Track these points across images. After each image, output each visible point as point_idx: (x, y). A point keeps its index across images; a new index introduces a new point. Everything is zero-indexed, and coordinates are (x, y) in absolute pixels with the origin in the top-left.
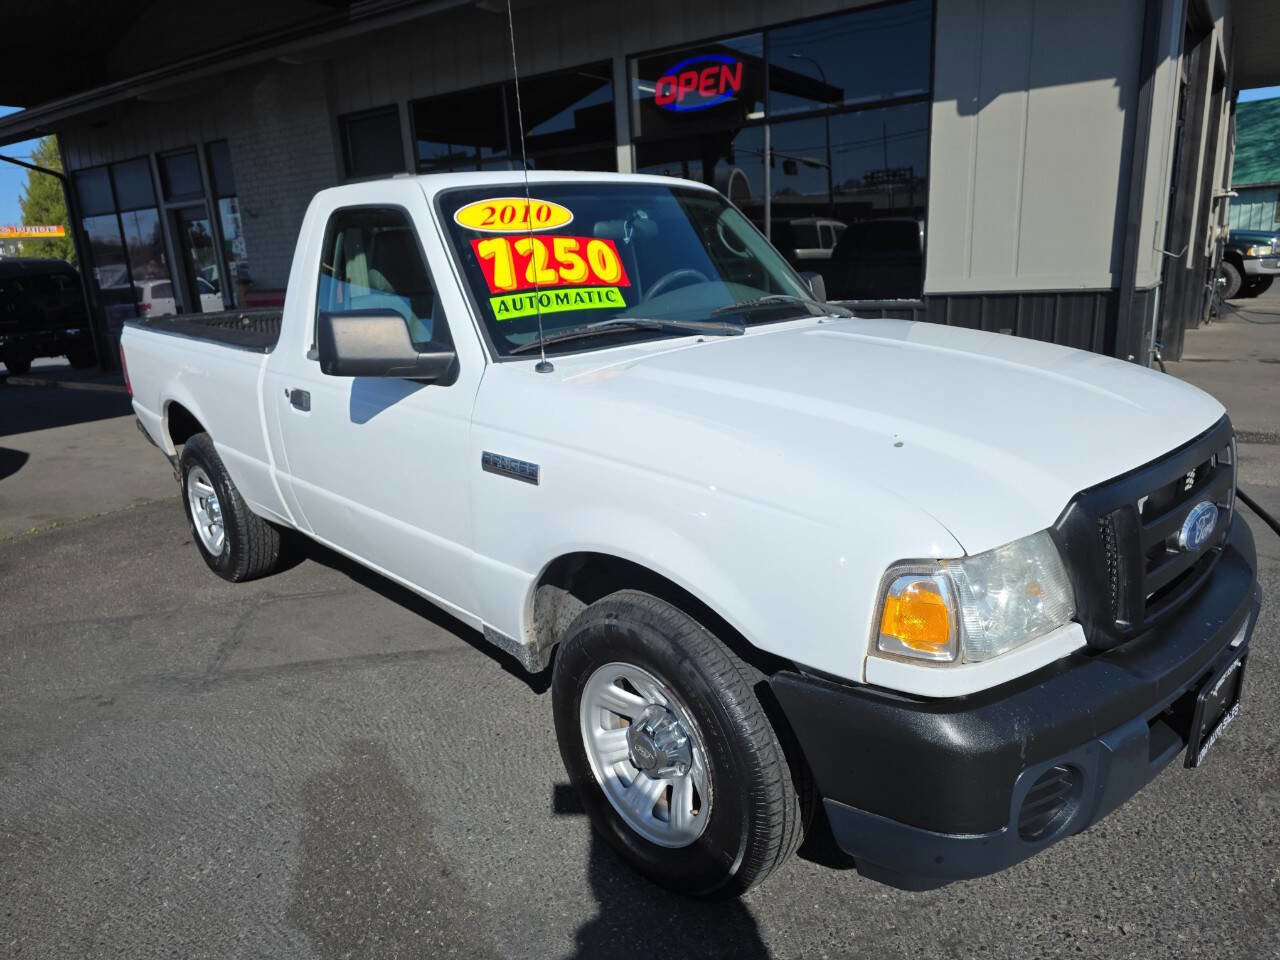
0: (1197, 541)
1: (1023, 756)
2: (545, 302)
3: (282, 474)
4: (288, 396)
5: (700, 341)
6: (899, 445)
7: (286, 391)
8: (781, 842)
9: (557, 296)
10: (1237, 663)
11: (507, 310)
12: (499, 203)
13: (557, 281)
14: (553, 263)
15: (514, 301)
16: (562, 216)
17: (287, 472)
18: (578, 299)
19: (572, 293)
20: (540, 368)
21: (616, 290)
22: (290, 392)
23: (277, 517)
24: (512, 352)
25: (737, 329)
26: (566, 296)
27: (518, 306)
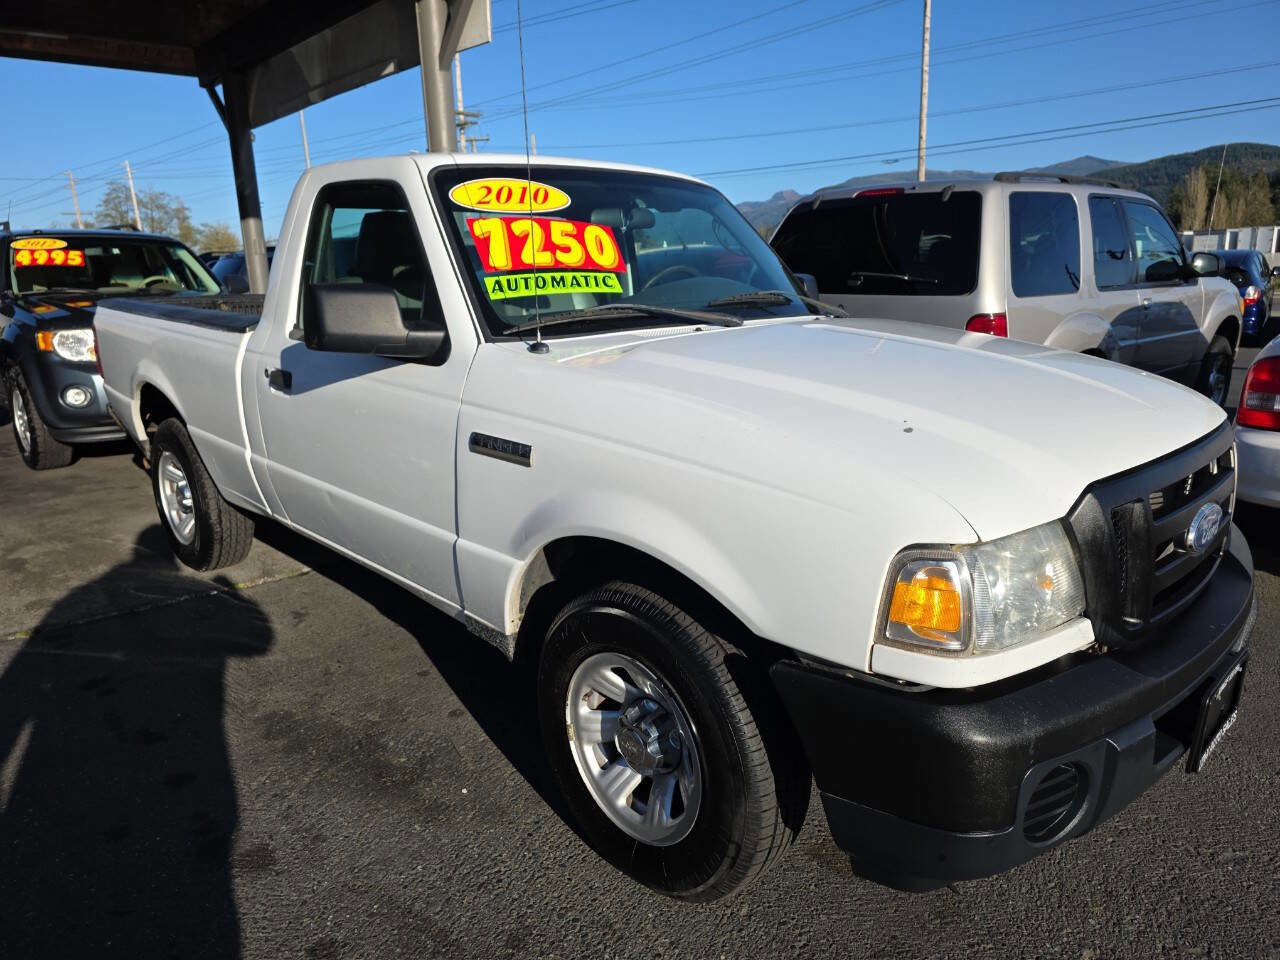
0: (1203, 541)
1: (1031, 752)
2: (541, 284)
3: (258, 458)
4: (267, 376)
5: (698, 330)
6: (909, 430)
7: (266, 371)
8: (772, 843)
9: (553, 279)
10: (1238, 668)
11: (501, 290)
12: (495, 183)
13: (553, 264)
14: (549, 246)
15: (508, 281)
16: (559, 200)
17: (264, 456)
18: (575, 282)
19: (568, 276)
20: (534, 348)
21: (613, 275)
22: (269, 372)
23: (251, 504)
24: (505, 333)
25: (735, 320)
26: (562, 278)
27: (513, 287)
